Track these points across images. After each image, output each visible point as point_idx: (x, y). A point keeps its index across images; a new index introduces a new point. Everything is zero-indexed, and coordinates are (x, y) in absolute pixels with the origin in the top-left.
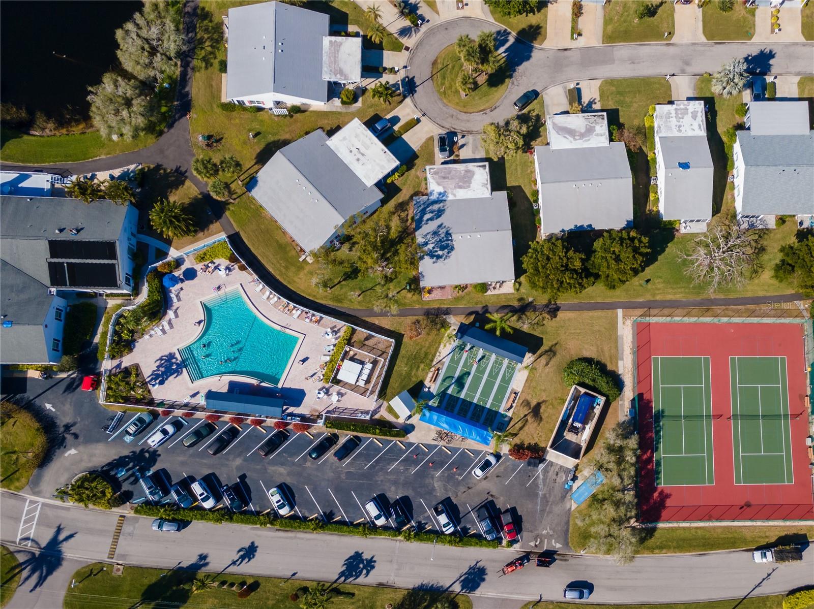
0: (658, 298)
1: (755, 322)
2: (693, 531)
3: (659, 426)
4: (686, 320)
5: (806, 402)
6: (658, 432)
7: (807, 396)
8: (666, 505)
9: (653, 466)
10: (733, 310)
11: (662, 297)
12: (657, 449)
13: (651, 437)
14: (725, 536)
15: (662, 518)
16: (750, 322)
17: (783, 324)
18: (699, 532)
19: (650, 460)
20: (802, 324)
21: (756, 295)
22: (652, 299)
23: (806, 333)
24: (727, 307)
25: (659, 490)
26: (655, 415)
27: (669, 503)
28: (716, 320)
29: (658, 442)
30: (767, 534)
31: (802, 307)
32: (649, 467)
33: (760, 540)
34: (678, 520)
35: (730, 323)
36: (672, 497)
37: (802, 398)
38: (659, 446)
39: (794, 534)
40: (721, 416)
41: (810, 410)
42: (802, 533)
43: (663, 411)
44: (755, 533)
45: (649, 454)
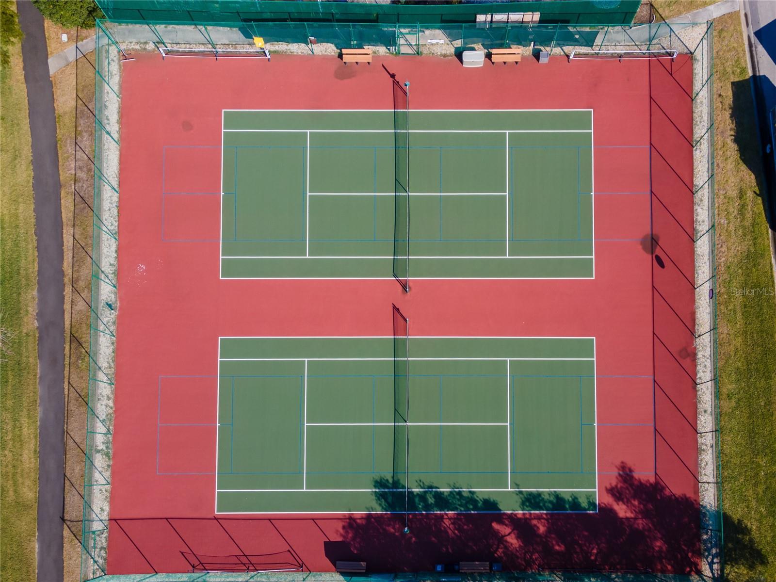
0: (29, 493)
1: (115, 197)
2: (727, 405)
3: (422, 497)
4: (104, 406)
5: (360, 58)
6: (442, 501)
7: (340, 56)
8: (652, 480)
9: (539, 517)
10: (76, 263)
11: (28, 482)
12: (490, 504)
13: (455, 520)
14: (739, 315)
15: (690, 494)
16: (115, 211)
17: (123, 113)
18: (729, 387)
19: (521, 526)
20: (124, 56)
21: (29, 190)
22: (34, 513)
23: (151, 46)
24: (66, 280)
25: (608, 500)
26: (391, 506)
27: (644, 474)
28: (108, 317)
29: (471, 500)
30: (733, 193)
31: (70, 53)
32: (542, 529)
33: (749, 215)
34: (697, 450)
35: (119, 273)
36: (630, 463)
37: (345, 71)
38: (480, 497)
39: (732, 116)
40: (396, 309)
41: (382, 50)
42: (730, 93)
43: (380, 483)
44: (732, 228)
45: (504, 530)
